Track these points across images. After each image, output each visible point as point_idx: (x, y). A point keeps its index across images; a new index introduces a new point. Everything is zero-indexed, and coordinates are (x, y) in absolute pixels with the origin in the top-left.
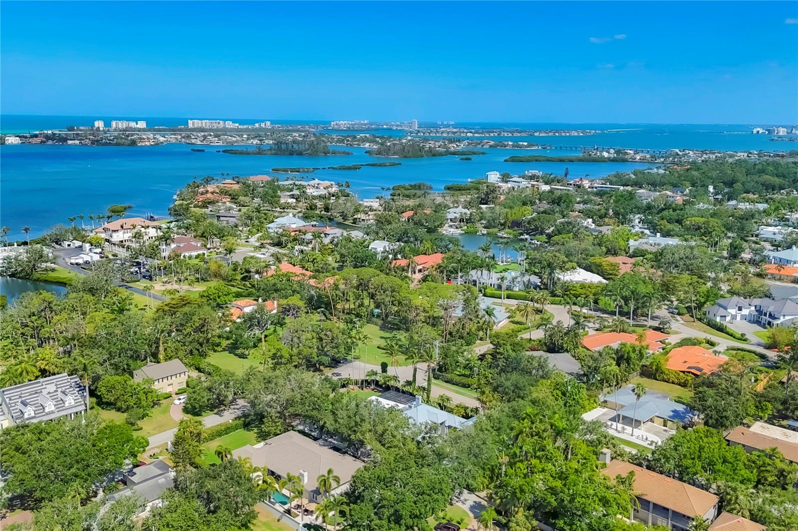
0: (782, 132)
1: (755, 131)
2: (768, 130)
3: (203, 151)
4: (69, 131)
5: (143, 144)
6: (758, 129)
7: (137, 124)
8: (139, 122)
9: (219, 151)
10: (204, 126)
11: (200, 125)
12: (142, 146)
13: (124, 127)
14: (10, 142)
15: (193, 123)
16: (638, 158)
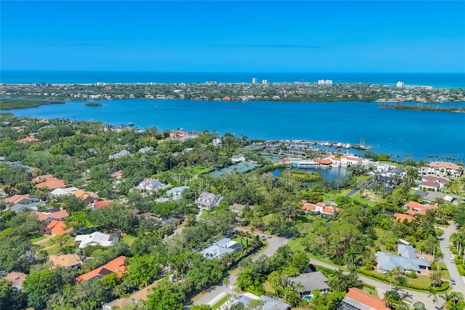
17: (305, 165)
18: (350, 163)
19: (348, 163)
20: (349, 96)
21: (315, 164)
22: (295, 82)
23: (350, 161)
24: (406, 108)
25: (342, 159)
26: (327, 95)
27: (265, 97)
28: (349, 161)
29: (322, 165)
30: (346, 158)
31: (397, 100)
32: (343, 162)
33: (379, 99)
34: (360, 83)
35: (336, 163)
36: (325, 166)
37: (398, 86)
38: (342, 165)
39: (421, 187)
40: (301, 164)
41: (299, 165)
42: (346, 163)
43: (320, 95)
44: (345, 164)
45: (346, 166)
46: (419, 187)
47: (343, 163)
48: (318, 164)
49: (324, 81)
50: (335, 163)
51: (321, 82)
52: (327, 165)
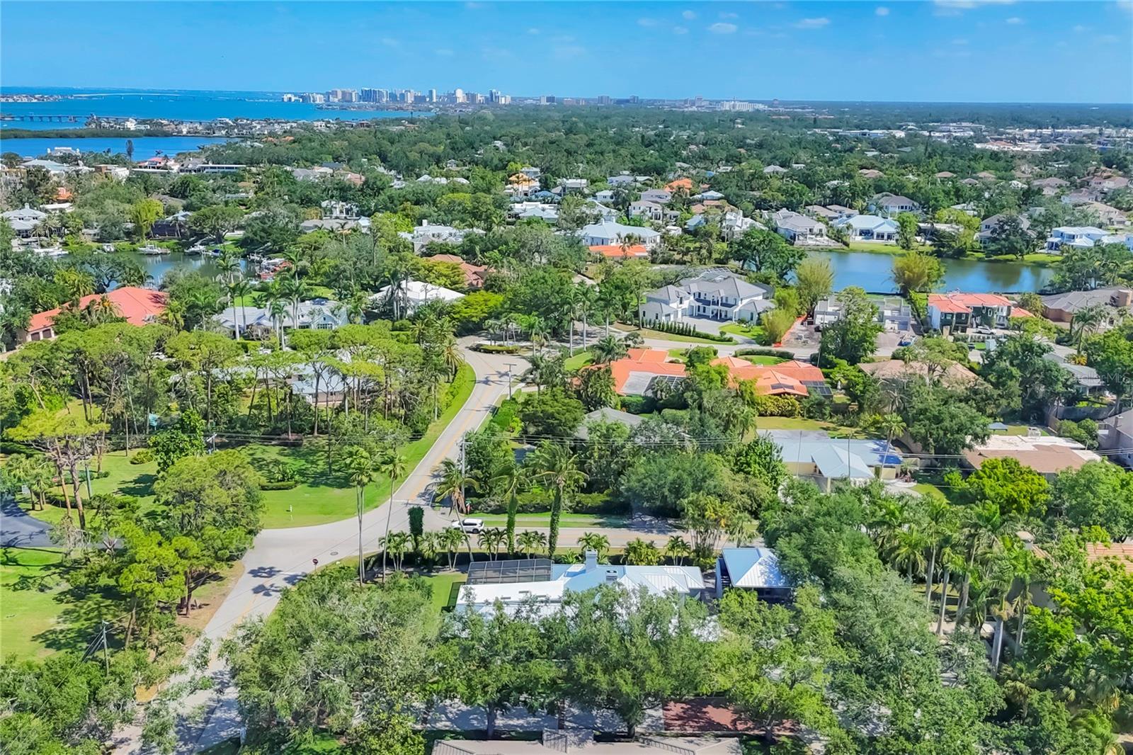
0: (319, 99)
1: (286, 98)
2: (302, 97)
6: (289, 96)
16: (185, 131)
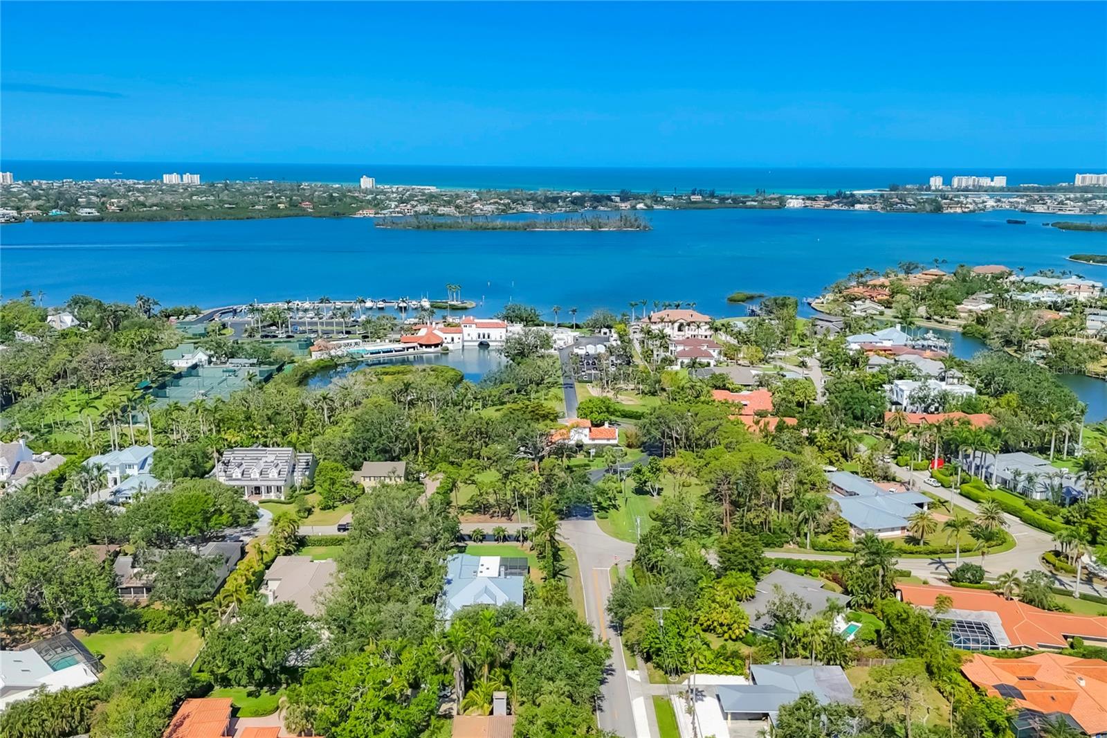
3: (1024, 222)
4: (891, 190)
5: (952, 211)
7: (992, 180)
8: (996, 178)
9: (1048, 224)
10: (1101, 182)
11: (1094, 182)
12: (950, 213)
13: (964, 185)
14: (791, 205)
15: (1084, 179)
17: (384, 352)
18: (486, 336)
19: (481, 336)
20: (282, 206)
21: (408, 349)
22: (98, 180)
23: (486, 331)
24: (439, 227)
25: (464, 329)
26: (226, 206)
27: (54, 211)
28: (482, 331)
29: (424, 349)
30: (474, 326)
31: (398, 212)
32: (469, 335)
33: (361, 212)
34: (271, 182)
35: (453, 340)
36: (433, 349)
37: (363, 187)
38: (465, 344)
39: (682, 363)
40: (372, 353)
41: (369, 355)
42: (475, 337)
43: (207, 205)
44: (474, 339)
45: (477, 344)
46: (679, 364)
47: (469, 338)
48: (414, 348)
49: (179, 176)
50: (450, 340)
51: (170, 179)
52: (436, 345)
